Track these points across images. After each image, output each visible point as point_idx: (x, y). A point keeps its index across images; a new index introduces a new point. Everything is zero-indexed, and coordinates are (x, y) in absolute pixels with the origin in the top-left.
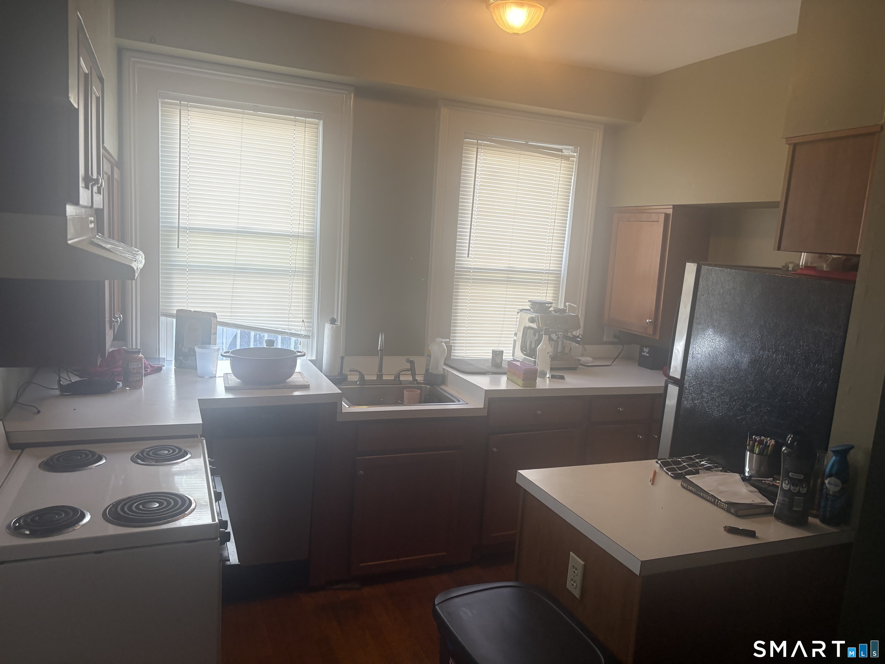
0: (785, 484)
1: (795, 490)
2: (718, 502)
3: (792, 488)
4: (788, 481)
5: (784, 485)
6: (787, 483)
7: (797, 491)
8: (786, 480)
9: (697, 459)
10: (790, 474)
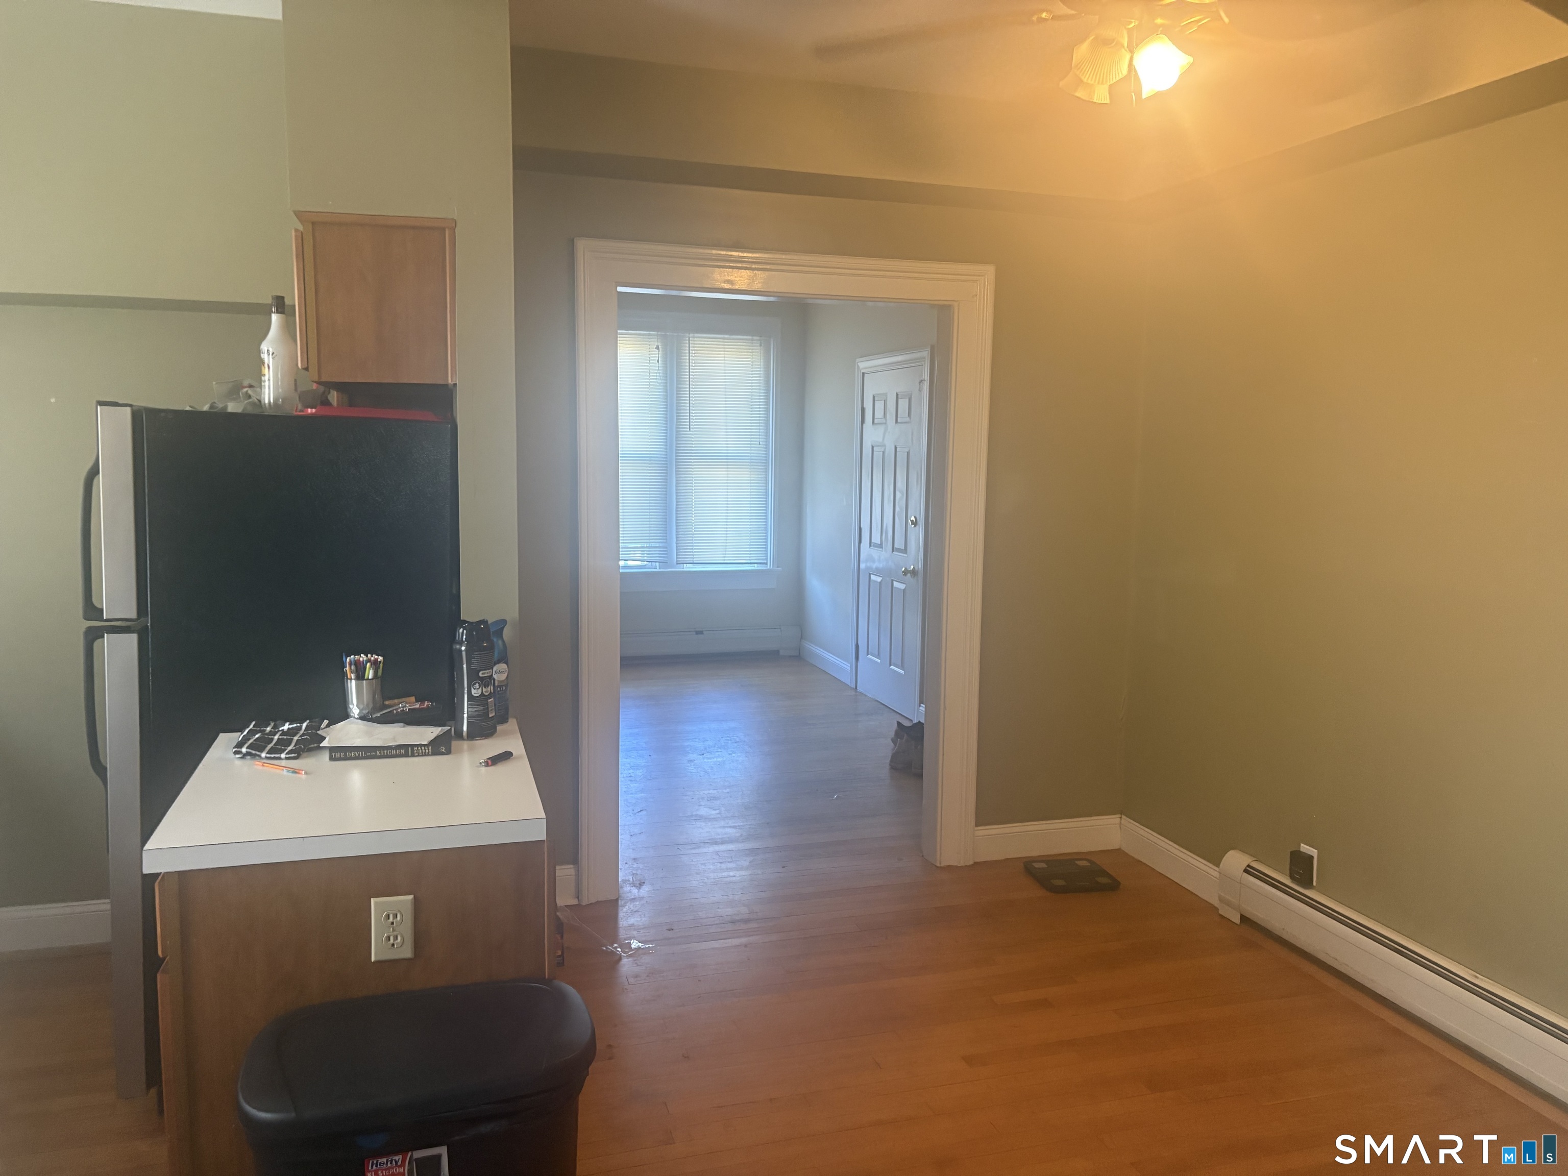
0: (475, 689)
1: (487, 691)
2: (413, 750)
3: (484, 690)
4: (479, 683)
5: (473, 691)
6: (478, 687)
7: (489, 693)
8: (476, 684)
9: (267, 727)
10: (481, 674)
